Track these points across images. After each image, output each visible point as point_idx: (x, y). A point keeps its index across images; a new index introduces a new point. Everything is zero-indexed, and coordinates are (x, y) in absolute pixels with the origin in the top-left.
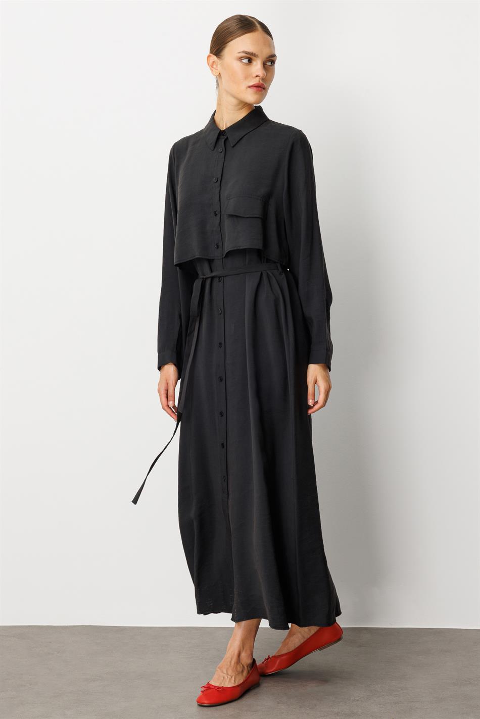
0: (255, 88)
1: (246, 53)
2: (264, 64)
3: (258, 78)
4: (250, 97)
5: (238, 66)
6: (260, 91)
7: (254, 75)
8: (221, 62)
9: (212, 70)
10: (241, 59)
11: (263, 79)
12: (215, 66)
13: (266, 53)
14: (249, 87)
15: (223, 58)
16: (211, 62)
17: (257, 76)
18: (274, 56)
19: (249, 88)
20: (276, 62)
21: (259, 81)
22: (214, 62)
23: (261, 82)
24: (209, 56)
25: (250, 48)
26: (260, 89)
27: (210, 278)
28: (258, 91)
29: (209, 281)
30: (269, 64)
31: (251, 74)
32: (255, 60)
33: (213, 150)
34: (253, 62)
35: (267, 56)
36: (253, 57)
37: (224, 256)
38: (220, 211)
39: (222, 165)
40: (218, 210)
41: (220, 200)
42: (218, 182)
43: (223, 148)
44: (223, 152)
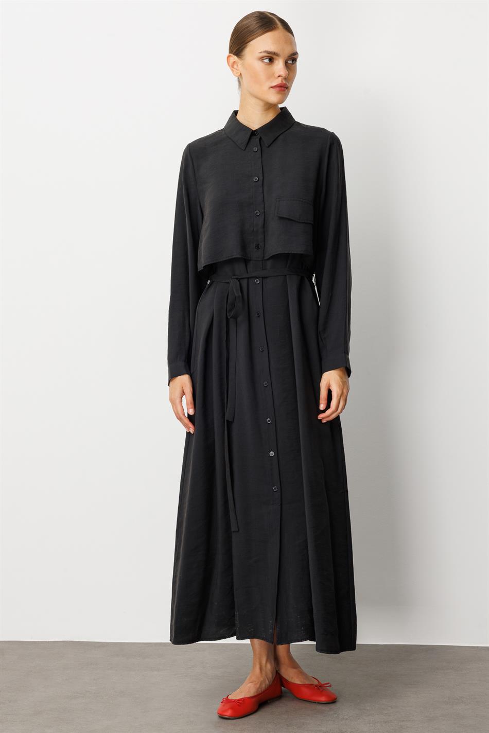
0: (278, 89)
2: (286, 63)
3: (280, 78)
4: (273, 97)
5: (259, 66)
7: (277, 75)
8: (242, 62)
9: (233, 71)
10: (262, 59)
11: (285, 79)
12: (235, 66)
13: (287, 52)
14: (272, 87)
15: (244, 58)
16: (231, 62)
17: (279, 76)
18: (296, 54)
19: (271, 89)
20: (298, 60)
21: (282, 81)
22: (234, 62)
23: (284, 82)
24: (228, 57)
25: (271, 48)
26: (283, 88)
27: (246, 280)
28: (281, 90)
29: (244, 283)
30: (290, 62)
31: (273, 74)
32: (276, 60)
33: (245, 150)
34: (275, 61)
35: (289, 55)
36: (274, 56)
37: (266, 258)
38: (264, 212)
39: (261, 165)
40: (262, 210)
41: (264, 200)
42: (259, 182)
43: (259, 148)
44: (259, 152)
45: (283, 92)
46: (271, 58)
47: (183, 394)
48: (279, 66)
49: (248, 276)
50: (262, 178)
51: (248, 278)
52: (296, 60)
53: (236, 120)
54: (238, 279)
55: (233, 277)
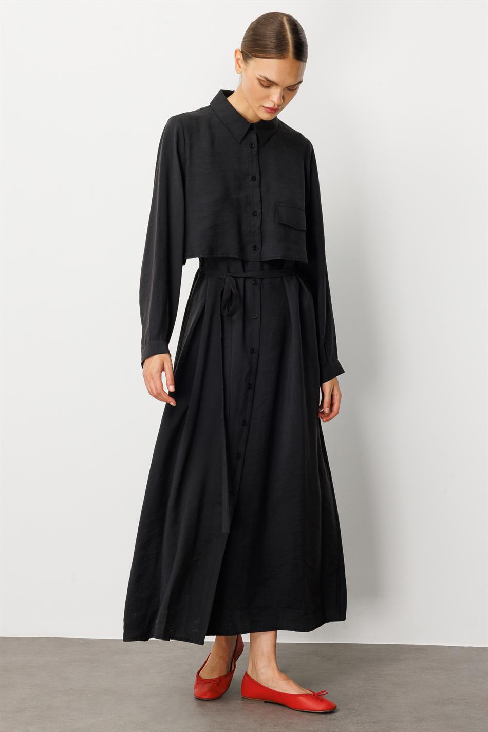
10: (260, 81)
12: (239, 63)
16: (237, 57)
22: (240, 59)
24: (237, 51)
27: (243, 278)
29: (241, 281)
33: (241, 143)
37: (263, 260)
38: (262, 213)
39: (258, 164)
40: (259, 211)
41: (261, 201)
42: (257, 182)
43: (255, 144)
44: (255, 149)
46: (268, 84)
47: (163, 369)
48: (275, 95)
49: (244, 275)
51: (245, 278)
53: (227, 100)
54: (234, 277)
55: (228, 274)
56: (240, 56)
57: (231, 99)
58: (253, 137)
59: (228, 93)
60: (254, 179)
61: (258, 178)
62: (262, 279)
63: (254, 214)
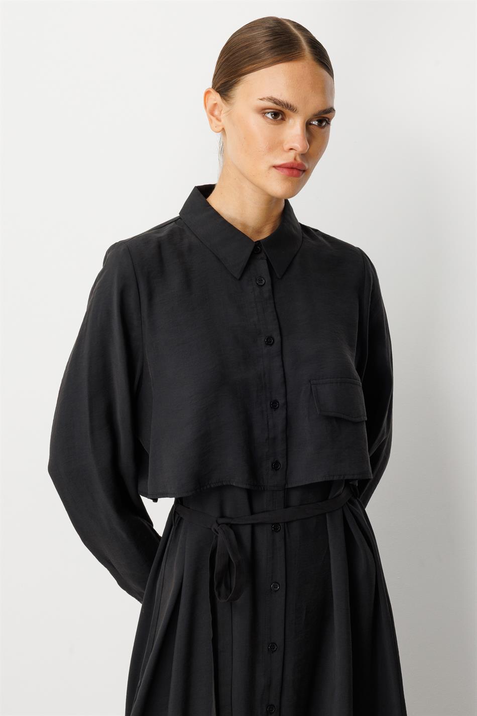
0: (286, 171)
1: (275, 103)
2: (308, 125)
3: (292, 153)
4: (276, 185)
5: (259, 126)
6: (298, 176)
7: (287, 147)
8: (228, 109)
9: (211, 120)
10: (263, 111)
11: (304, 155)
12: (216, 113)
13: (314, 106)
14: (275, 167)
15: (232, 101)
16: (211, 103)
17: (291, 149)
18: (331, 110)
19: (274, 169)
20: (333, 122)
21: (295, 159)
22: (215, 105)
23: (299, 159)
24: (207, 93)
25: (284, 94)
26: (295, 172)
27: (250, 527)
28: (292, 175)
29: (246, 533)
30: (315, 123)
31: (281, 143)
32: (290, 117)
33: (240, 279)
34: (287, 120)
35: (316, 111)
36: (287, 111)
37: (290, 486)
38: (286, 403)
39: (275, 313)
40: (281, 401)
41: (285, 382)
42: (276, 347)
43: (267, 279)
44: (267, 288)
45: (295, 179)
46: (279, 112)
49: (251, 520)
50: (279, 338)
51: (253, 526)
52: (328, 123)
53: (208, 206)
54: (231, 526)
55: (221, 521)
56: (216, 97)
57: (214, 200)
58: (261, 266)
59: (205, 191)
60: (269, 342)
61: (277, 339)
62: (287, 523)
63: (274, 405)
